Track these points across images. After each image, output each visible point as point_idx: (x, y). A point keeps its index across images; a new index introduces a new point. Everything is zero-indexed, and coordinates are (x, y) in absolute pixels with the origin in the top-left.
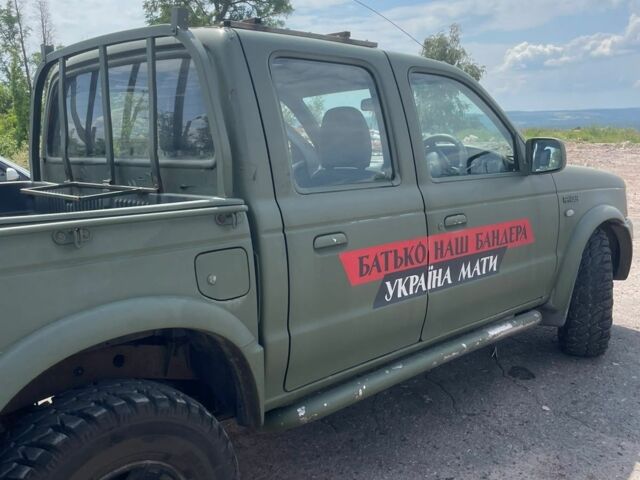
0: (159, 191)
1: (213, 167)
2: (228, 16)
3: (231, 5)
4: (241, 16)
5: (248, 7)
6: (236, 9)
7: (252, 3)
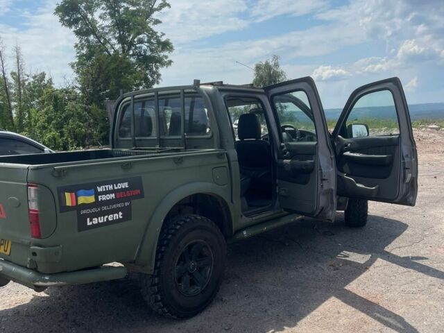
2: (131, 52)
3: (133, 45)
4: (140, 52)
5: (144, 46)
6: (136, 48)
7: (146, 44)
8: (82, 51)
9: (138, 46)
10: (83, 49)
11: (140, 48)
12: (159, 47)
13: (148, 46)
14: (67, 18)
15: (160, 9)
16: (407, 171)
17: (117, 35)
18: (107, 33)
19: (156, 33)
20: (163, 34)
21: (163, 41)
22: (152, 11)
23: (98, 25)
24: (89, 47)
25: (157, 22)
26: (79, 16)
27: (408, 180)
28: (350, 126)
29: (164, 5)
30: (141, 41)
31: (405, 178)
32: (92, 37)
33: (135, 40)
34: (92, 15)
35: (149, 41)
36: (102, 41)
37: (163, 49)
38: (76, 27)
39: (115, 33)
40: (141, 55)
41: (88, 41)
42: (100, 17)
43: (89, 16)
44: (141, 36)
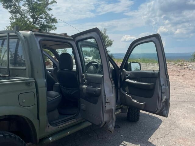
0: (9, 76)
1: (25, 69)
2: (37, 23)
3: (38, 19)
4: (41, 23)
5: (43, 20)
6: (39, 21)
7: (44, 19)
8: (13, 21)
9: (40, 20)
10: (13, 20)
11: (42, 21)
12: (50, 21)
13: (45, 20)
14: (6, 4)
15: (52, 4)
16: (163, 94)
17: (31, 14)
18: (26, 13)
19: (49, 14)
20: (53, 15)
21: (52, 18)
22: (48, 4)
23: (21, 9)
24: (16, 19)
25: (50, 9)
26: (12, 4)
27: (163, 100)
28: (130, 64)
29: (54, 2)
30: (42, 18)
31: (162, 99)
32: (18, 15)
33: (39, 17)
34: (19, 4)
35: (45, 18)
36: (23, 17)
37: (52, 22)
38: (10, 9)
39: (30, 13)
40: (41, 24)
41: (16, 16)
42: (23, 5)
43: (17, 5)
44: (41, 15)
